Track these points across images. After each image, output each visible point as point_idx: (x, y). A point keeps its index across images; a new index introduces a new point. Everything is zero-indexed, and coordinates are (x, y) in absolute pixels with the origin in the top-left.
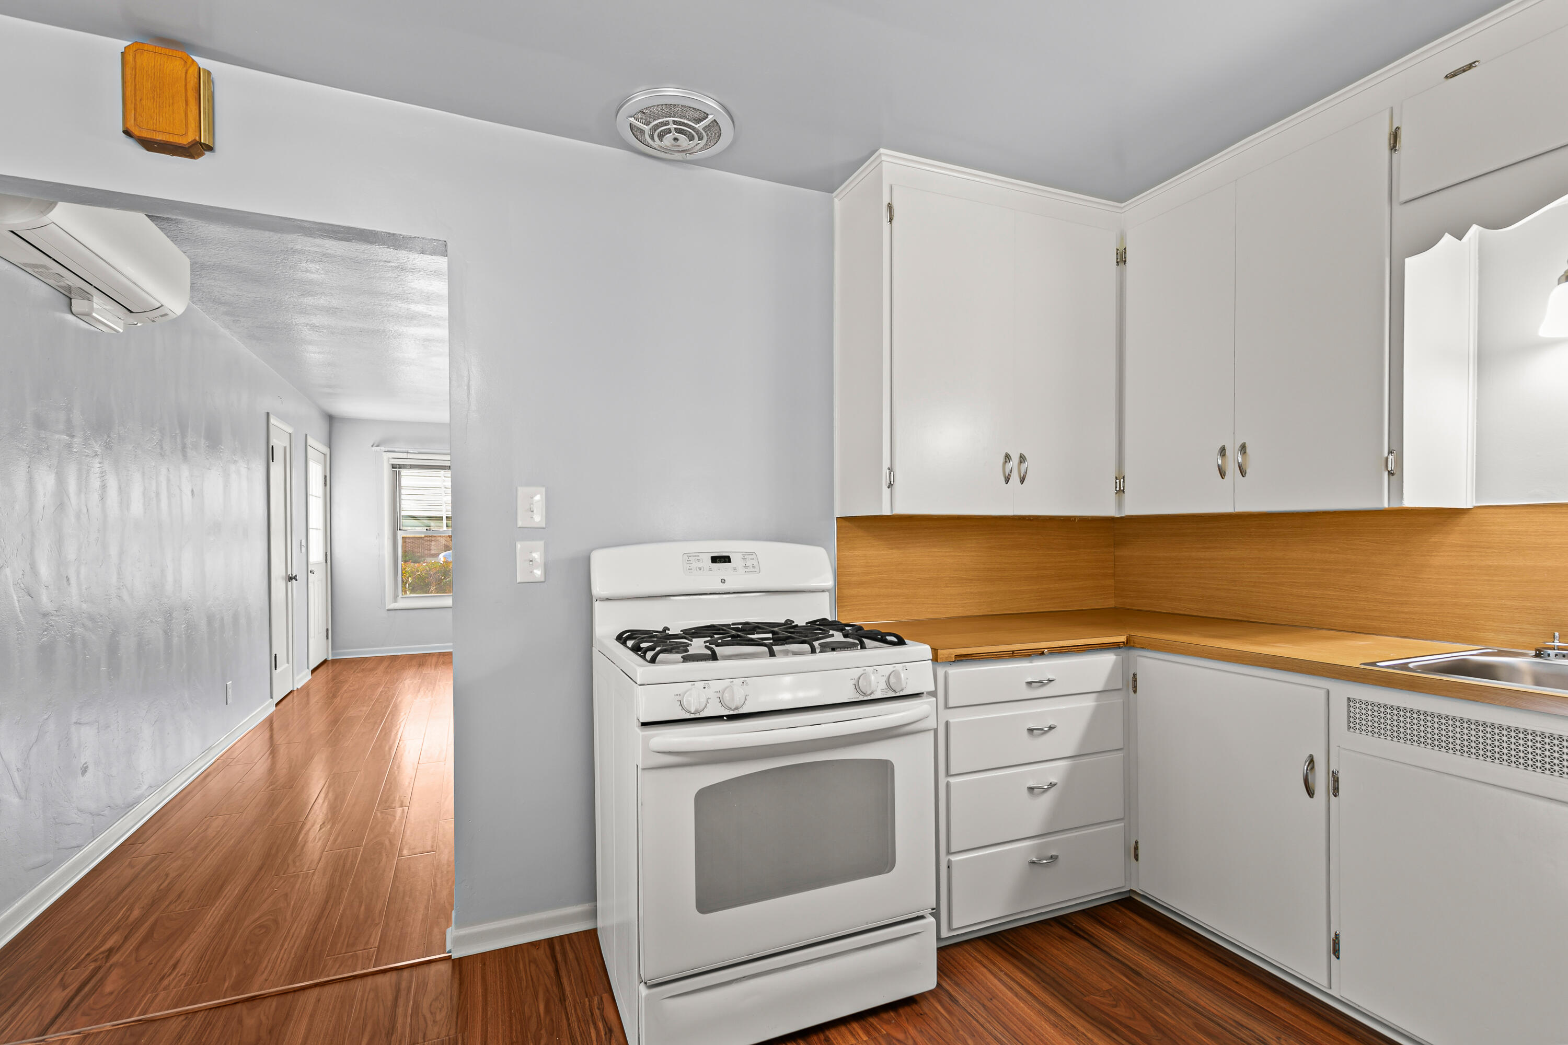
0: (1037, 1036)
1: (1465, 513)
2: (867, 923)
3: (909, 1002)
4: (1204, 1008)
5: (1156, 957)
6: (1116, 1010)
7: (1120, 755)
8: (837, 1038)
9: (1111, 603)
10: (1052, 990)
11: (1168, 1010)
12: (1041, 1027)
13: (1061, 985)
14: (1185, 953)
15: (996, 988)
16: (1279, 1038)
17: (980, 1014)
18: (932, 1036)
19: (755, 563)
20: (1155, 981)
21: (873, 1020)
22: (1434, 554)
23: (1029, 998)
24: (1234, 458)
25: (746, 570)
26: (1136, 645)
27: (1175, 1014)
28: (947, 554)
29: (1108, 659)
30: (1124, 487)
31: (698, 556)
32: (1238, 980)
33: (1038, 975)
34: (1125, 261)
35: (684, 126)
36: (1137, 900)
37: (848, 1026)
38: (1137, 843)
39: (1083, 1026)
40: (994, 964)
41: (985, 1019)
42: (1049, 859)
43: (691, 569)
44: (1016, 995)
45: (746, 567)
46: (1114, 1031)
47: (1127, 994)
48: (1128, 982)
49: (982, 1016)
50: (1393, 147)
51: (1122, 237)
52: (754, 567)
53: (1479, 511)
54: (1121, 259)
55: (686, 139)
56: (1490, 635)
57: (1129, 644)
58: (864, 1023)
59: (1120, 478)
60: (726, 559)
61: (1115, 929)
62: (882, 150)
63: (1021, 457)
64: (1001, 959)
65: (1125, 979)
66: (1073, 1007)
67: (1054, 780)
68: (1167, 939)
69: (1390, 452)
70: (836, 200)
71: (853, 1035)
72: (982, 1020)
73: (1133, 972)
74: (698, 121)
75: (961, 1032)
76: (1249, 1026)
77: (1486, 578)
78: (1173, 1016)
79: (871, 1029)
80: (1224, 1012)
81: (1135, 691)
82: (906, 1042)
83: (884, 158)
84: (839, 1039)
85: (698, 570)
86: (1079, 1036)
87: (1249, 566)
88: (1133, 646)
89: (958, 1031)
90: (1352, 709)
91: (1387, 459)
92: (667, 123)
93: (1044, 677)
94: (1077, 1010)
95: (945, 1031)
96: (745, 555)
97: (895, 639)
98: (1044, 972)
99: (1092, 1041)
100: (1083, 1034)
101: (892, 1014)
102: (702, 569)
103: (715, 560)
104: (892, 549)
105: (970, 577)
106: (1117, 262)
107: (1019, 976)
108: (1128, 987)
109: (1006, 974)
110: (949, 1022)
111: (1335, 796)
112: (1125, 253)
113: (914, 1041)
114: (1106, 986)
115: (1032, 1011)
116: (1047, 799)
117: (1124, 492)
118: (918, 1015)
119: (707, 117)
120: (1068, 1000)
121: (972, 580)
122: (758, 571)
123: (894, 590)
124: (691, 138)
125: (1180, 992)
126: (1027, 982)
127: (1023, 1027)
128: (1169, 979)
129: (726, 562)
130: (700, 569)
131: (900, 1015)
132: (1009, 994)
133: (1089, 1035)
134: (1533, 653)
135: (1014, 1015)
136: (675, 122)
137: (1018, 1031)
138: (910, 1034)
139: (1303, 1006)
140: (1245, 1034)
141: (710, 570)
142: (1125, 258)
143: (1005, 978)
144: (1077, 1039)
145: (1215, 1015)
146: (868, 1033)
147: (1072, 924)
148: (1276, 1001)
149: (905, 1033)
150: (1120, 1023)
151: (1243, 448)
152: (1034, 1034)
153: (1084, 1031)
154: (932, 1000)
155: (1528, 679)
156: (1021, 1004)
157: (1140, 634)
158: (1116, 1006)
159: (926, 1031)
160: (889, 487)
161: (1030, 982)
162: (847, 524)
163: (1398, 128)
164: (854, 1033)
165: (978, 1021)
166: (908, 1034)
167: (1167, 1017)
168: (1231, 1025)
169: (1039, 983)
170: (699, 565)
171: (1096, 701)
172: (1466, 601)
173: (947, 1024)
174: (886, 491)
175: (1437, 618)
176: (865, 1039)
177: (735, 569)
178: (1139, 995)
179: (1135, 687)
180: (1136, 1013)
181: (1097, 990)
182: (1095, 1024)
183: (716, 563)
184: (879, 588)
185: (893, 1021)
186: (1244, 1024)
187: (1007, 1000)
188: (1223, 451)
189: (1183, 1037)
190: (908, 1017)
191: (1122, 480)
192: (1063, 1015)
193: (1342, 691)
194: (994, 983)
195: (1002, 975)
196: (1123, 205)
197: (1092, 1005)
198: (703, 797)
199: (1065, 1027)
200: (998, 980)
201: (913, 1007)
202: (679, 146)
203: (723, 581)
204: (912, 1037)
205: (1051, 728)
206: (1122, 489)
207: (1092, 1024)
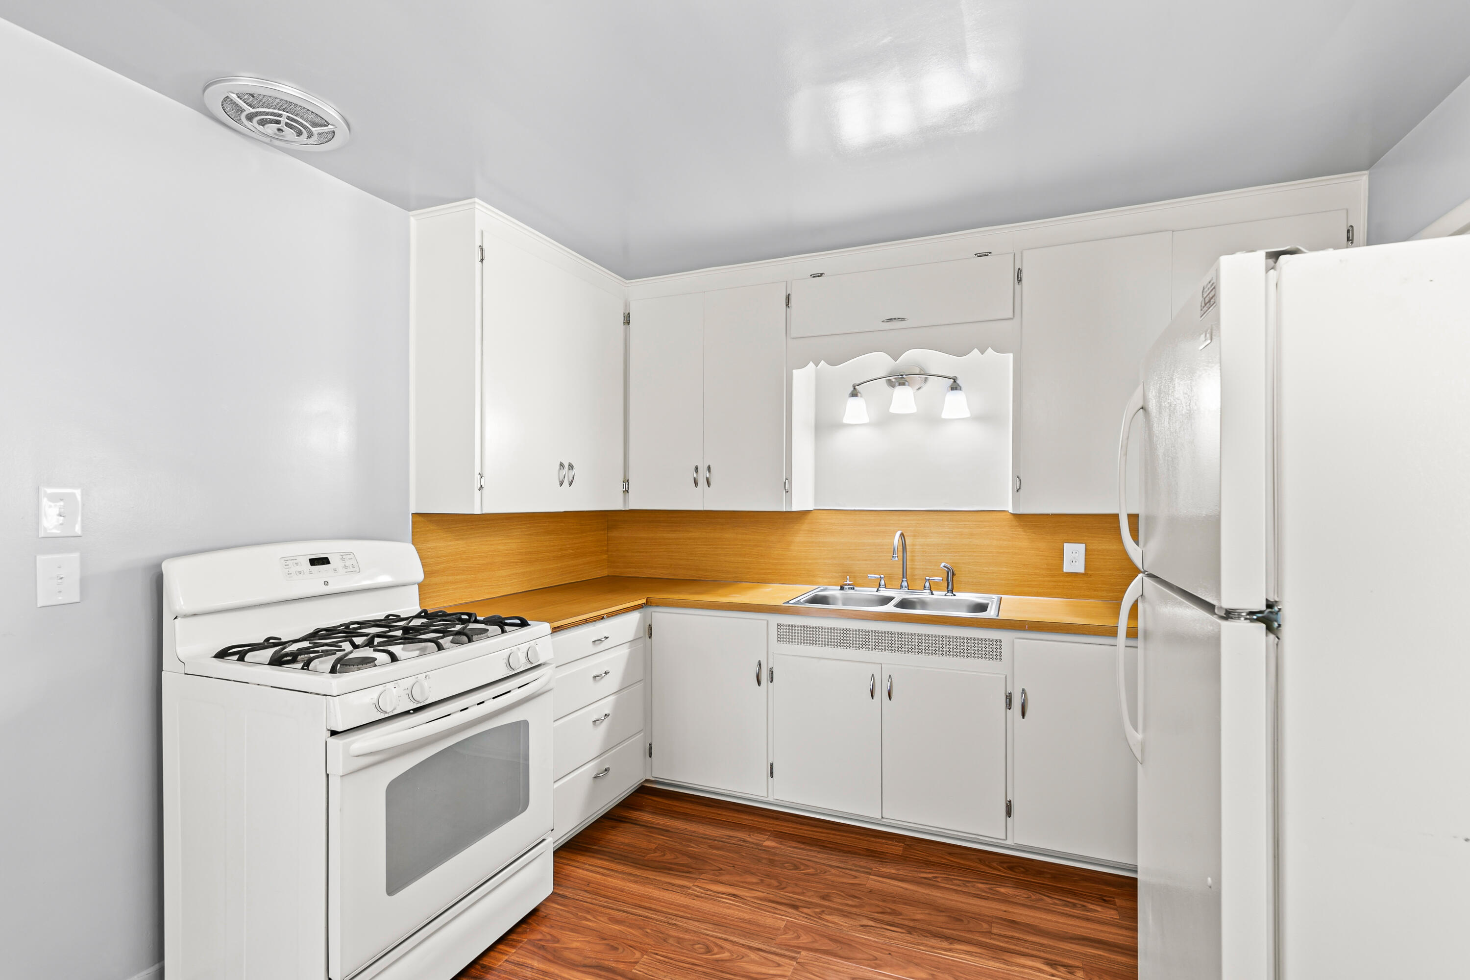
0: (629, 893)
1: (810, 513)
2: (511, 858)
3: (534, 912)
4: (709, 835)
5: (673, 817)
6: (665, 857)
7: (640, 686)
8: (491, 962)
9: (605, 573)
10: (623, 862)
11: (692, 845)
12: (628, 887)
13: (627, 857)
14: (687, 808)
15: (588, 876)
16: (750, 835)
17: (586, 897)
18: (561, 926)
19: (355, 564)
20: (678, 831)
21: (514, 937)
22: (796, 535)
23: (612, 873)
24: (703, 475)
25: (347, 570)
26: (652, 604)
27: (697, 845)
28: (500, 542)
29: (635, 616)
30: (628, 488)
31: (296, 560)
32: (719, 812)
33: (609, 857)
34: (629, 323)
35: (296, 123)
36: (647, 786)
37: (495, 949)
38: (650, 745)
39: (652, 875)
40: (578, 862)
41: (590, 898)
42: (604, 772)
43: (291, 574)
44: (603, 875)
45: (346, 567)
46: (670, 869)
47: (667, 845)
48: (665, 838)
49: (588, 898)
50: (787, 305)
51: (627, 305)
52: (353, 567)
53: (816, 511)
54: (627, 321)
55: (292, 133)
56: (819, 580)
57: (648, 604)
58: (507, 942)
59: (626, 481)
60: (325, 561)
61: (640, 808)
62: (477, 200)
63: (569, 465)
64: (581, 856)
65: (662, 837)
66: (641, 866)
67: (607, 712)
68: (674, 804)
69: (786, 479)
70: (412, 219)
71: (503, 954)
72: (589, 900)
73: (665, 831)
74: (315, 125)
75: (580, 914)
76: (735, 836)
77: (819, 548)
78: (696, 847)
79: (514, 943)
80: (719, 833)
81: (650, 637)
82: (545, 938)
83: (477, 206)
84: (492, 961)
85: (298, 574)
86: (652, 881)
87: (700, 543)
88: (651, 605)
89: (577, 914)
90: (779, 630)
91: (785, 483)
92: (280, 116)
93: (601, 636)
94: (645, 868)
95: (568, 918)
96: (343, 556)
97: (518, 621)
98: (613, 853)
99: (661, 880)
100: (654, 879)
101: (524, 926)
102: (302, 573)
103: (314, 562)
104: (457, 540)
105: (516, 561)
106: (624, 322)
107: (599, 862)
108: (666, 841)
109: (589, 865)
110: (568, 912)
111: (771, 682)
112: (629, 317)
113: (551, 935)
114: (654, 846)
115: (618, 880)
116: (603, 727)
117: (628, 492)
118: (543, 918)
119: (327, 126)
120: (636, 863)
121: (517, 562)
122: (356, 569)
123: (459, 577)
124: (299, 133)
125: (694, 832)
126: (606, 864)
127: (618, 892)
128: (686, 827)
129: (324, 564)
130: (300, 573)
131: (531, 924)
132: (598, 876)
133: (658, 878)
134: (839, 588)
135: (609, 888)
136: (288, 118)
137: (615, 896)
138: (545, 932)
139: (754, 814)
140: (734, 840)
141: (311, 573)
142: (629, 321)
143: (590, 868)
144: (652, 884)
145: (716, 837)
146: (513, 947)
147: (615, 816)
148: (741, 816)
149: (541, 933)
150: (671, 863)
151: (709, 468)
152: (626, 893)
153: (654, 877)
154: (548, 904)
155: (840, 602)
156: (609, 879)
157: (654, 596)
158: (664, 855)
159: (555, 924)
160: (479, 490)
161: (607, 863)
162: (421, 519)
163: (789, 294)
164: (502, 952)
165: (587, 902)
166: (543, 933)
167: (694, 849)
168: (726, 839)
169: (613, 861)
170: (298, 568)
171: (629, 649)
172: (810, 561)
173: (567, 914)
174: (477, 493)
175: (798, 572)
176: (513, 952)
177: (335, 570)
178: (674, 843)
179: (651, 634)
180: (676, 853)
181: (650, 850)
182: (658, 870)
183: (315, 565)
184: (447, 576)
185: (528, 930)
186: (732, 835)
187: (599, 881)
188: (697, 469)
189: (706, 856)
190: (537, 922)
191: (627, 483)
192: (638, 874)
193: (775, 620)
194: (581, 873)
195: (586, 866)
196: (628, 281)
197: (651, 860)
198: (393, 788)
199: (642, 880)
200: (587, 871)
201: (537, 914)
202: (283, 136)
203: (326, 583)
204: (547, 933)
205: (606, 673)
206: (627, 489)
207: (656, 871)
